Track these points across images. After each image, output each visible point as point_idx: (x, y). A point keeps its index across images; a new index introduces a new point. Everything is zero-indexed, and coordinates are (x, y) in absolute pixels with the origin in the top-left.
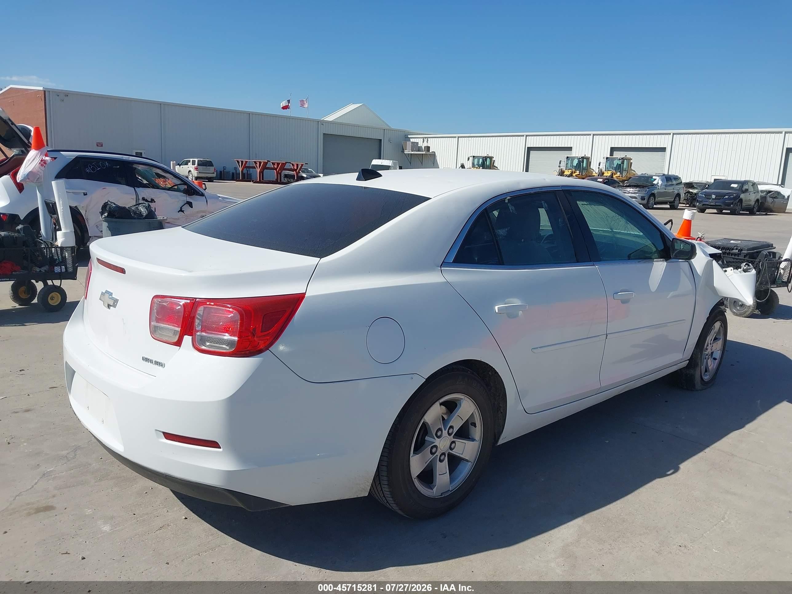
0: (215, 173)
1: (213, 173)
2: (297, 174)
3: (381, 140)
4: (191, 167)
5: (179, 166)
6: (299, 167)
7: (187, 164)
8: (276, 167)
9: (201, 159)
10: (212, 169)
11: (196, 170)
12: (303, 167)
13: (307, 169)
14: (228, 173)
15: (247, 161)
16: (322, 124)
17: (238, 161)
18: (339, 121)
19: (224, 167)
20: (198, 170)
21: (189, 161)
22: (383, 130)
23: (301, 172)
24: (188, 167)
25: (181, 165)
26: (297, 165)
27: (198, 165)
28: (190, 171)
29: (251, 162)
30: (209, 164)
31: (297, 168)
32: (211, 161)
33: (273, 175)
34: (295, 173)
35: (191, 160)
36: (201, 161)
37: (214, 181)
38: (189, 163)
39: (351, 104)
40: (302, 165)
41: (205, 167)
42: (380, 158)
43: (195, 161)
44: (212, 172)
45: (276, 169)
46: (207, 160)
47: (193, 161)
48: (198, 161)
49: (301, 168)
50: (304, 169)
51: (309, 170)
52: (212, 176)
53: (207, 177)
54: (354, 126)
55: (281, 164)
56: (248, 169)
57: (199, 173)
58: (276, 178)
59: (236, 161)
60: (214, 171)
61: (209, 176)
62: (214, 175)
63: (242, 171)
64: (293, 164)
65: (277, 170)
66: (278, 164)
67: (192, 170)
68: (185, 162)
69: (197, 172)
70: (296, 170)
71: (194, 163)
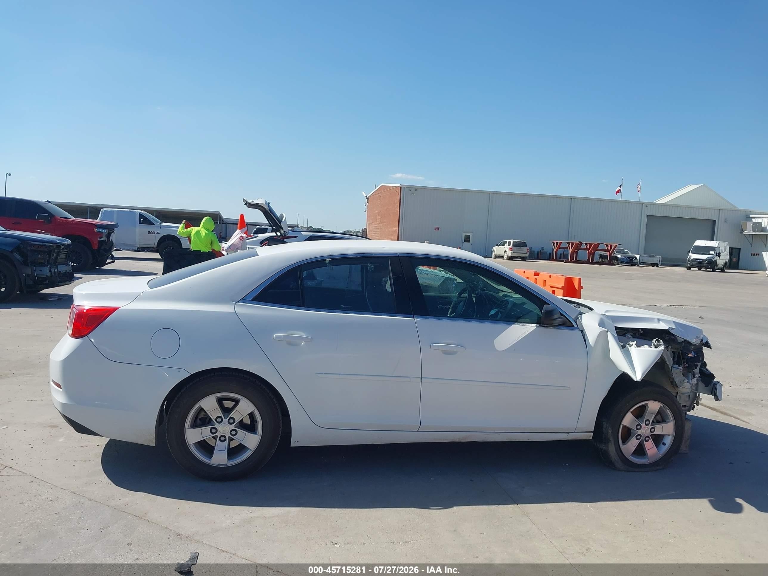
0: (528, 253)
1: (527, 253)
2: (610, 255)
3: (714, 221)
4: (507, 247)
5: (497, 247)
6: (613, 248)
7: (504, 245)
8: (588, 247)
9: (516, 241)
10: (525, 249)
11: (511, 250)
12: (616, 248)
13: (623, 250)
14: (545, 253)
15: (561, 243)
16: (646, 206)
17: (554, 243)
18: (673, 203)
19: (542, 248)
20: (512, 251)
21: (506, 242)
22: (719, 210)
23: (616, 253)
24: (505, 248)
25: (499, 246)
26: (611, 246)
27: (513, 246)
28: (505, 251)
29: (564, 243)
30: (524, 245)
31: (611, 248)
32: (525, 243)
33: (583, 255)
34: (608, 253)
35: (508, 241)
36: (516, 242)
37: (527, 260)
38: (506, 244)
39: (690, 185)
40: (616, 246)
41: (519, 248)
42: (713, 240)
43: (511, 242)
44: (525, 252)
45: (588, 250)
46: (522, 241)
47: (509, 242)
48: (514, 242)
49: (614, 249)
50: (618, 249)
51: (625, 250)
52: (525, 256)
53: (520, 257)
54: (688, 207)
55: (593, 245)
56: (565, 250)
57: (513, 253)
58: (588, 259)
59: (552, 243)
60: (528, 251)
61: (521, 256)
62: (527, 255)
63: (556, 252)
64: (607, 245)
65: (590, 251)
66: (591, 245)
67: (508, 250)
68: (503, 243)
69: (512, 252)
70: (609, 251)
71: (509, 245)
